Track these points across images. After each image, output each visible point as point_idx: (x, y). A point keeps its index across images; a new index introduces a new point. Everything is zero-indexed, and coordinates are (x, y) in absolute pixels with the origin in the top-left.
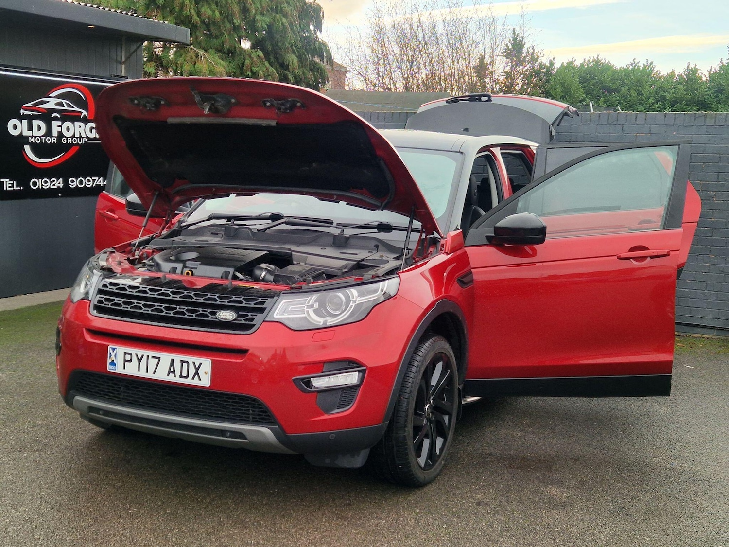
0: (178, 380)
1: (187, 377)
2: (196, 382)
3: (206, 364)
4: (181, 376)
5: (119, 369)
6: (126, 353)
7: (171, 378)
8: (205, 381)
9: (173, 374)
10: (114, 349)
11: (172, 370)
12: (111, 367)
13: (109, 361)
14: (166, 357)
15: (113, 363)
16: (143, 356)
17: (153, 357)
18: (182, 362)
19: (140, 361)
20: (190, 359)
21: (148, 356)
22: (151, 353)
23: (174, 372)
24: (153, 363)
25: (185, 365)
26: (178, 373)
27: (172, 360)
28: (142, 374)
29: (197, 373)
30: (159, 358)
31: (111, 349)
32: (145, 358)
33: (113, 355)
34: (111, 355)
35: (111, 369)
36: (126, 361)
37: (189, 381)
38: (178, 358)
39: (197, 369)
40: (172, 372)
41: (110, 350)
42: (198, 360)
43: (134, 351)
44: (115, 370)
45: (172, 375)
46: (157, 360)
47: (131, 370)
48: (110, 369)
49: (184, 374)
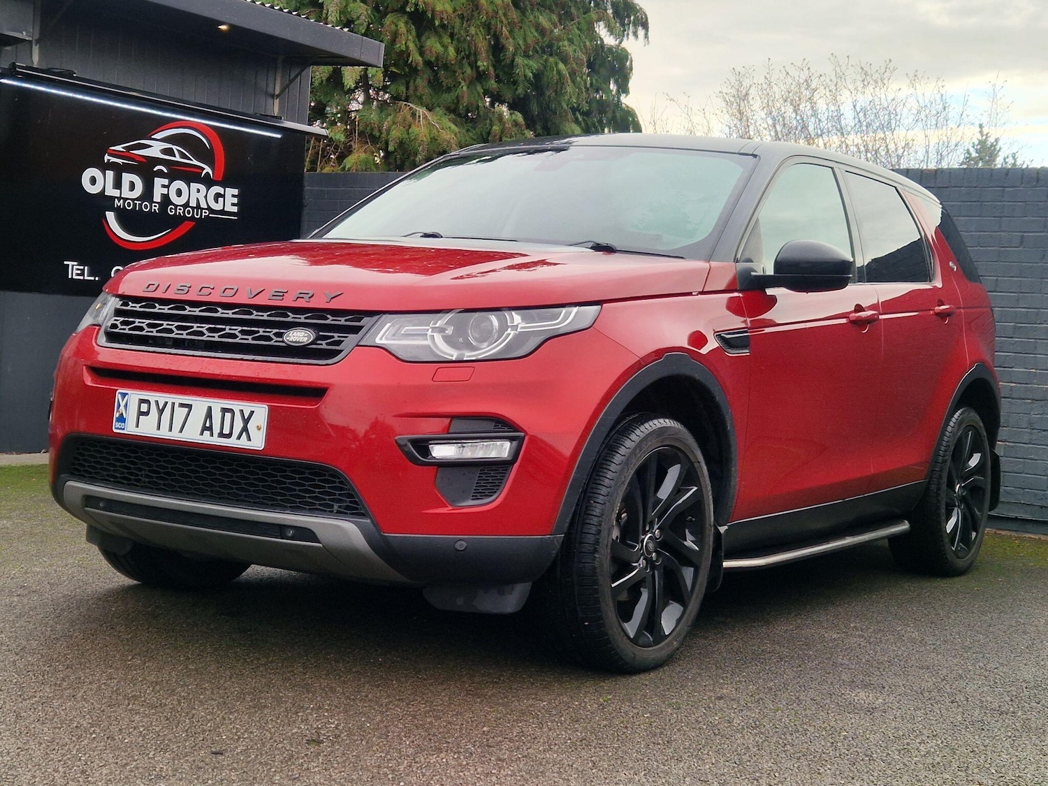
0: (216, 440)
1: (229, 436)
2: (243, 443)
3: (260, 412)
4: (221, 435)
5: (130, 428)
6: (142, 401)
7: (206, 439)
8: (257, 441)
9: (209, 432)
10: (124, 395)
11: (208, 425)
12: (118, 425)
13: (116, 415)
14: (201, 404)
15: (122, 419)
16: (166, 403)
17: (182, 405)
18: (224, 410)
19: (161, 412)
20: (236, 405)
21: (174, 404)
22: (179, 399)
23: (210, 429)
24: (180, 413)
25: (228, 415)
26: (216, 430)
27: (210, 409)
28: (164, 433)
29: (245, 429)
30: (189, 407)
31: (120, 396)
32: (169, 406)
33: (122, 404)
34: (119, 405)
35: (118, 428)
36: (141, 413)
37: (232, 442)
38: (217, 404)
39: (246, 421)
40: (207, 428)
41: (118, 397)
42: (247, 407)
43: (152, 396)
44: (124, 429)
45: (207, 433)
46: (187, 409)
47: (148, 428)
48: (116, 428)
49: (226, 431)
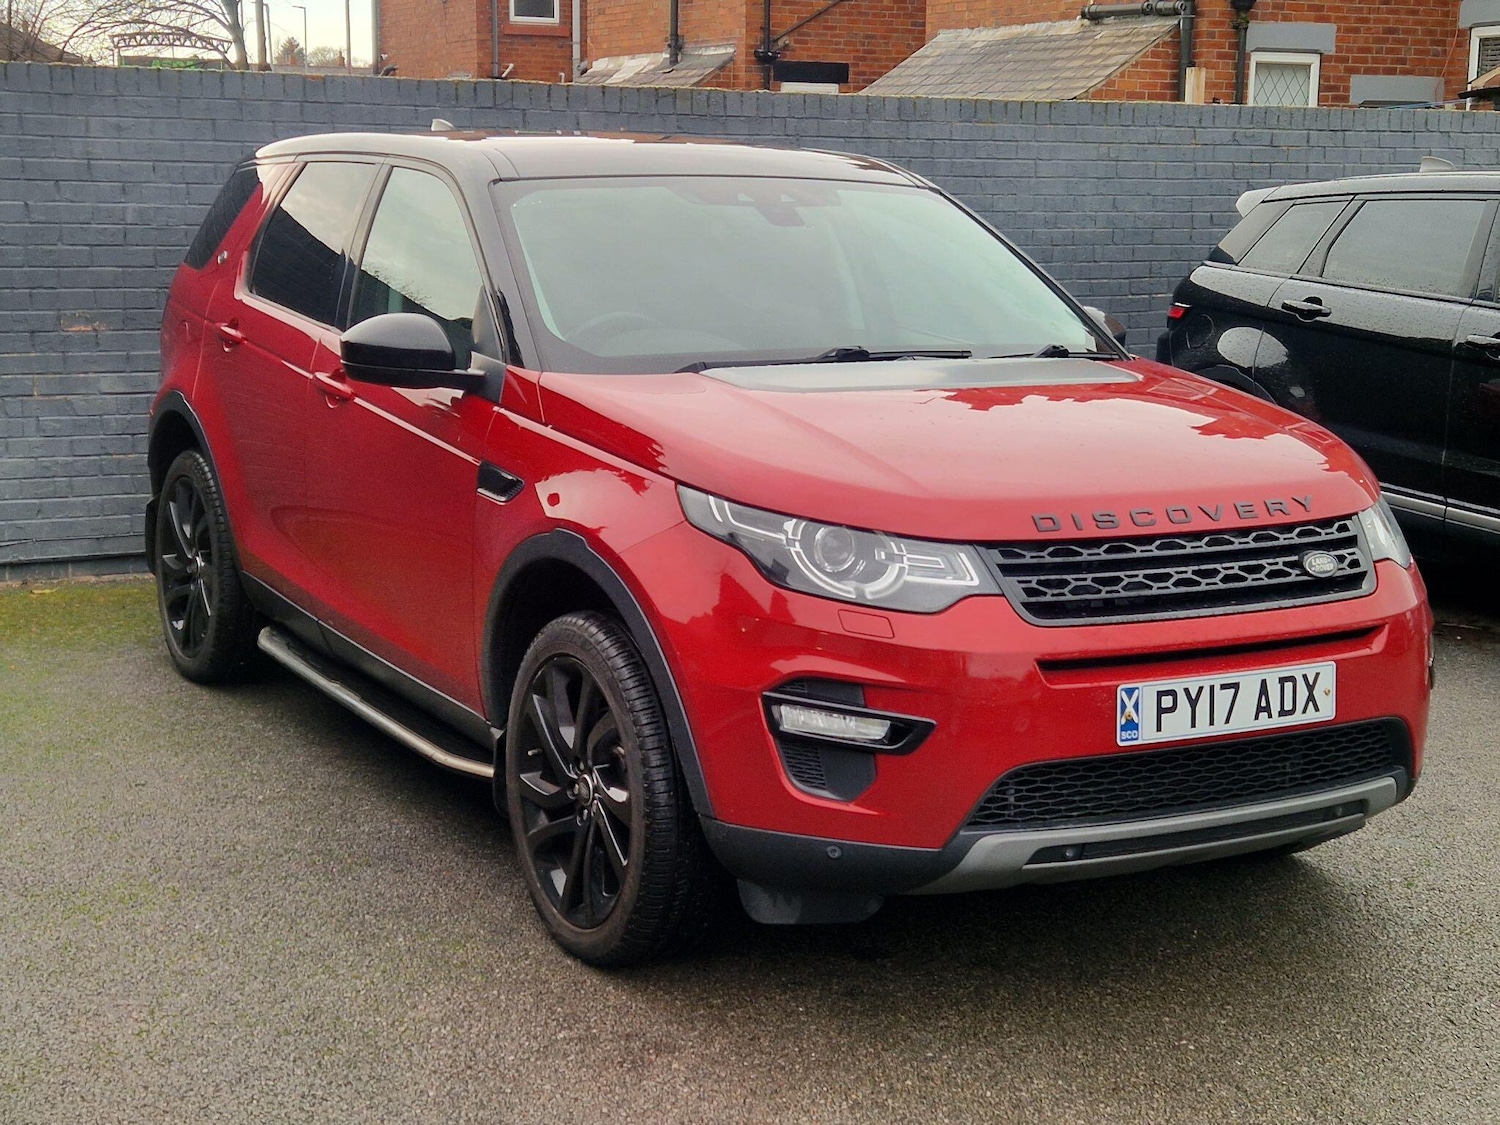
0: (1278, 722)
1: (1292, 712)
2: (1311, 716)
3: (1324, 672)
4: (1283, 713)
5: (1147, 735)
6: (1160, 694)
7: (1265, 723)
8: (1327, 710)
9: (1266, 714)
10: (1130, 692)
11: (1263, 704)
12: (1125, 735)
13: (1121, 721)
14: (1249, 680)
15: (1131, 725)
16: (1201, 688)
17: (1224, 687)
18: (1282, 681)
19: (1193, 703)
20: (1296, 670)
21: (1212, 688)
22: (1218, 679)
23: (1267, 709)
24: (1223, 698)
25: (1288, 686)
26: (1275, 708)
27: (1264, 682)
28: (1203, 730)
29: (1311, 698)
30: (1236, 686)
31: (1123, 693)
32: (1206, 693)
33: (1130, 705)
34: (1124, 706)
35: (1127, 740)
36: (1161, 711)
37: (1298, 719)
38: (1272, 674)
39: (1310, 688)
40: (1263, 709)
41: (1121, 694)
42: (1309, 669)
43: (1178, 684)
44: (1137, 738)
45: (1263, 715)
46: (1233, 690)
47: (1178, 728)
48: (1123, 740)
49: (1288, 706)
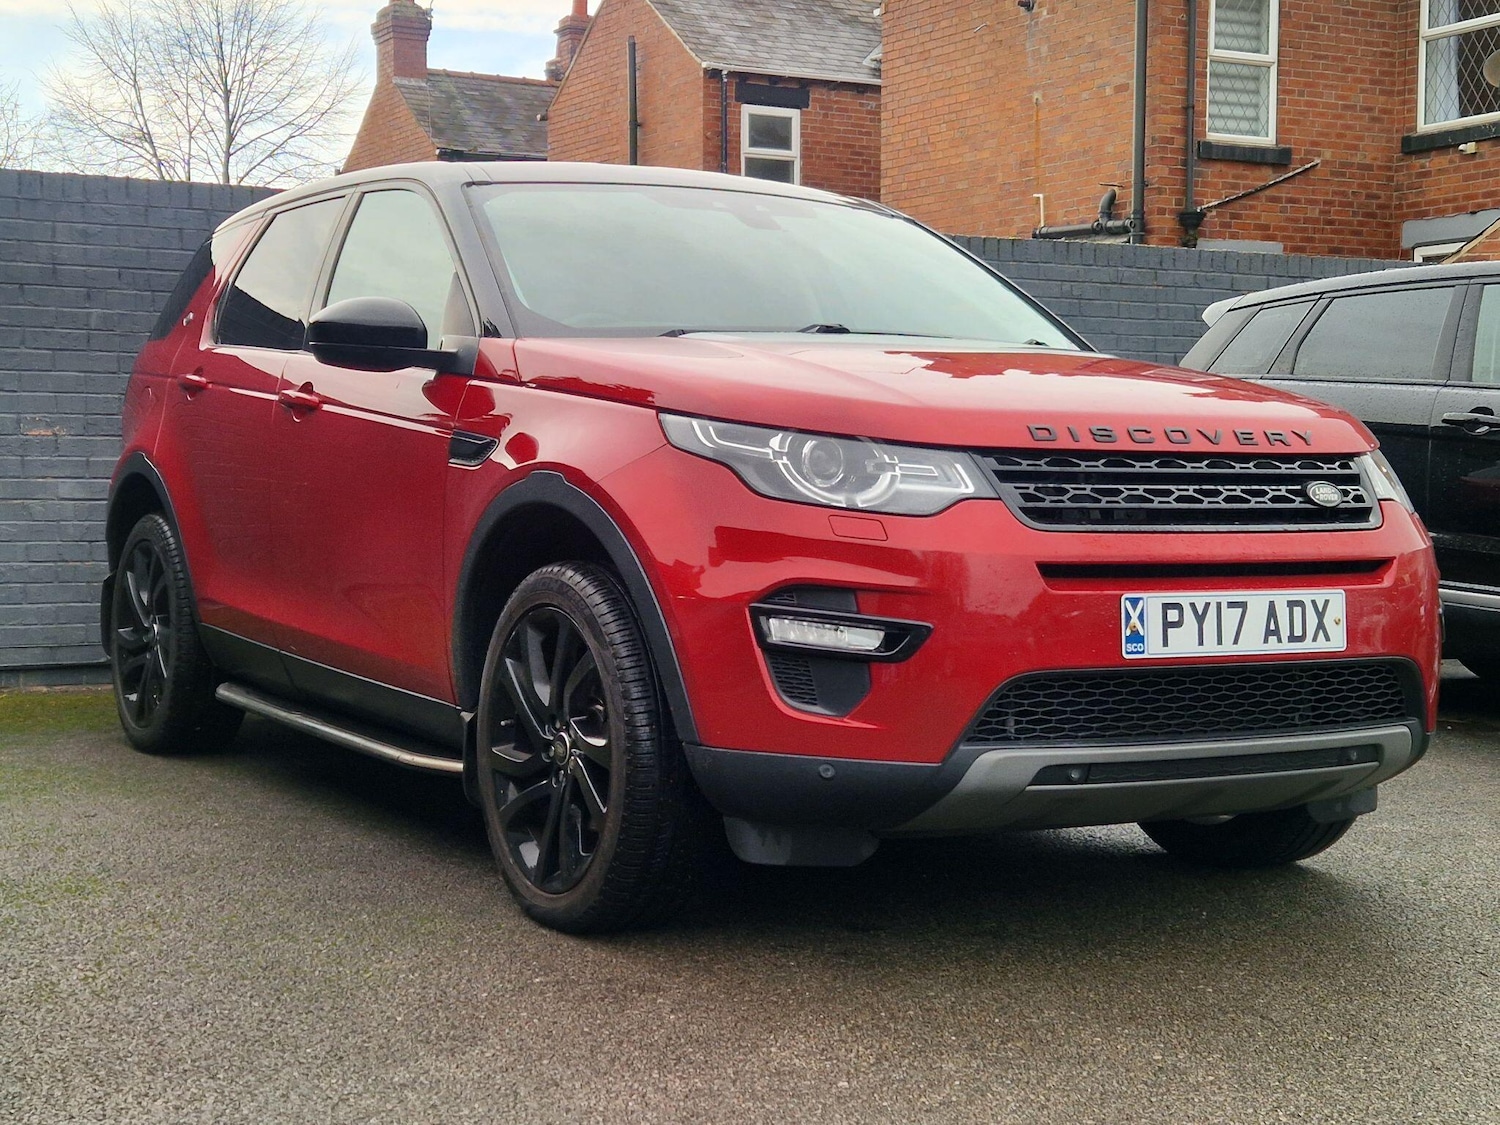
0: (1287, 648)
1: (1303, 638)
2: (1322, 646)
3: (1335, 599)
4: (1292, 638)
5: (1154, 648)
6: (1166, 607)
7: (1273, 647)
8: (1337, 640)
9: (1275, 638)
10: (1135, 602)
11: (1272, 627)
12: (1131, 647)
13: (1126, 632)
14: (1258, 600)
15: (1136, 637)
16: (1208, 605)
17: (1231, 605)
18: (1291, 604)
19: (1200, 619)
20: (1306, 594)
21: (1219, 605)
22: (1226, 596)
23: (1276, 632)
24: (1231, 617)
25: (1298, 610)
26: (1285, 633)
27: (1272, 604)
28: (1211, 649)
29: (1321, 626)
30: (1243, 605)
31: (1128, 604)
32: (1213, 610)
33: (1135, 615)
34: (1128, 617)
35: (1132, 653)
36: (1167, 625)
37: (1307, 646)
38: (1281, 597)
39: (1320, 615)
40: (1271, 632)
41: (1126, 605)
42: (1319, 595)
43: (1184, 598)
44: (1143, 652)
45: (1272, 639)
46: (1240, 610)
47: (1184, 644)
48: (1129, 653)
49: (1298, 632)
